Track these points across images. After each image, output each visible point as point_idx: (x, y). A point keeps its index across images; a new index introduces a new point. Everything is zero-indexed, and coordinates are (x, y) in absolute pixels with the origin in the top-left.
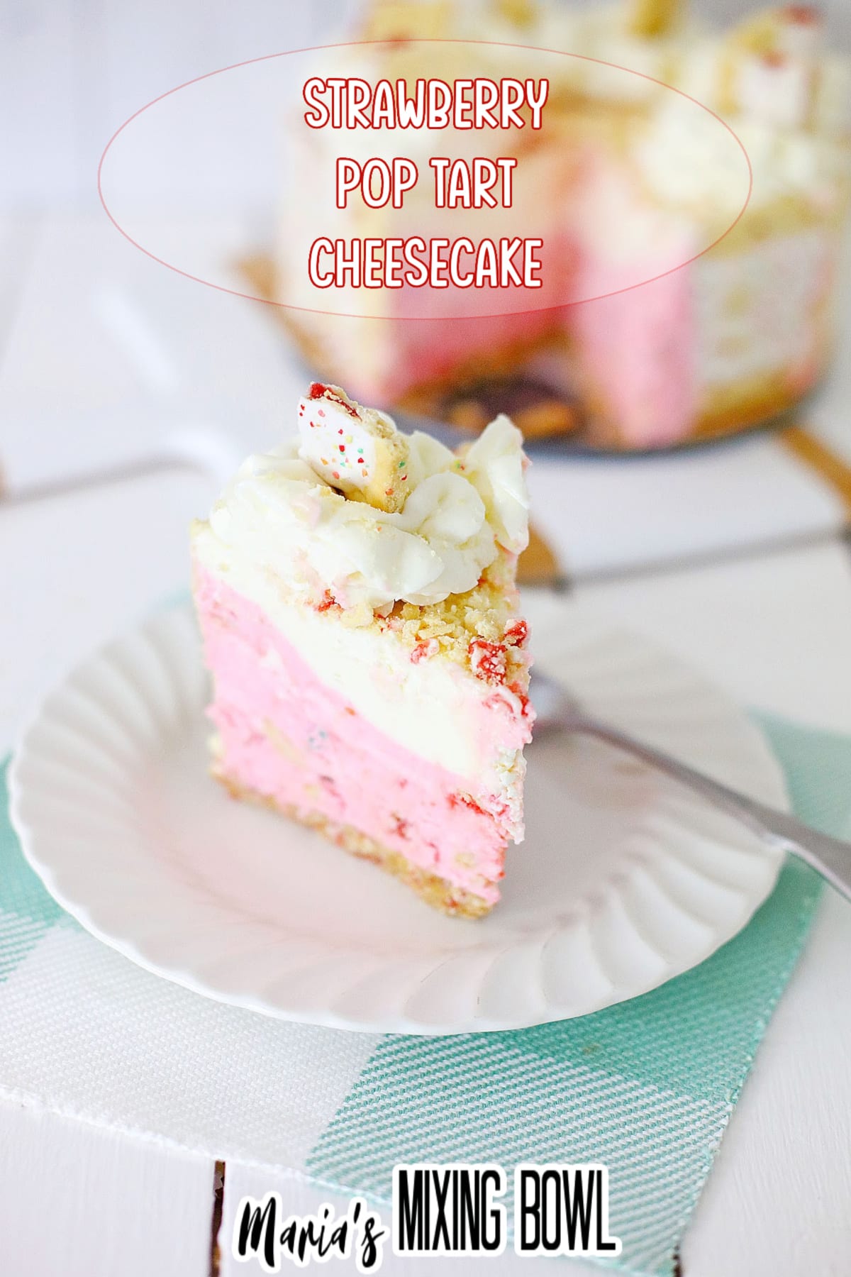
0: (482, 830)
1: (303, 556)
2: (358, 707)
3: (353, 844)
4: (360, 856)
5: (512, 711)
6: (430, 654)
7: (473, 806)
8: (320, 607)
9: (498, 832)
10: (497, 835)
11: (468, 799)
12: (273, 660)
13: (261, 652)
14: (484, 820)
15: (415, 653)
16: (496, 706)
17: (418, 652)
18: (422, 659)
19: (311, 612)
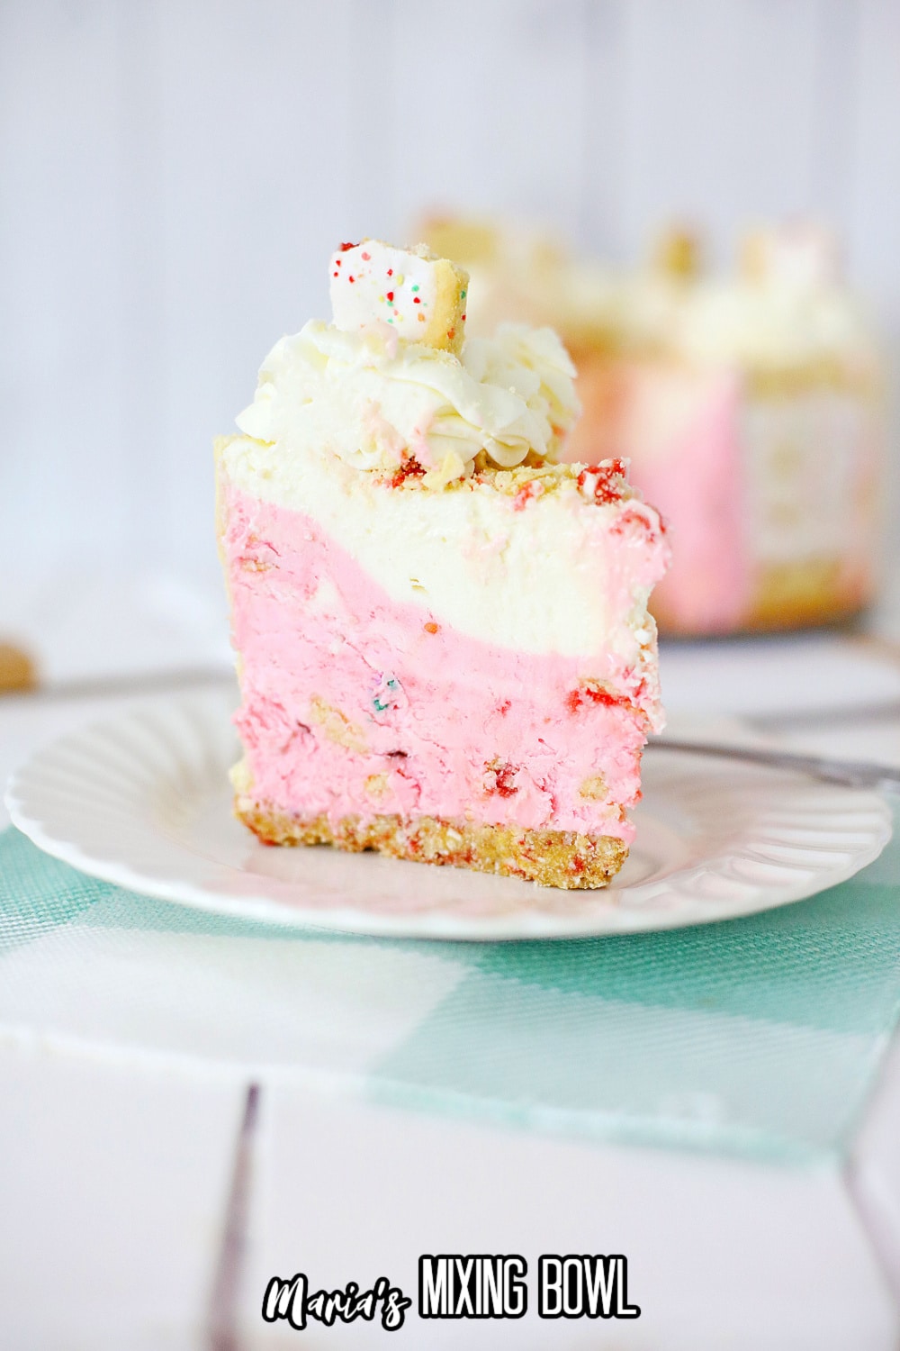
0: (615, 729)
1: (376, 409)
2: (442, 618)
3: (431, 846)
4: (442, 861)
5: (648, 526)
6: (536, 494)
7: (602, 696)
8: (393, 481)
9: (635, 723)
10: (635, 728)
11: (594, 689)
12: (326, 595)
13: (309, 591)
14: (617, 712)
15: (520, 496)
16: (628, 529)
17: (523, 494)
18: (529, 502)
19: (384, 492)
